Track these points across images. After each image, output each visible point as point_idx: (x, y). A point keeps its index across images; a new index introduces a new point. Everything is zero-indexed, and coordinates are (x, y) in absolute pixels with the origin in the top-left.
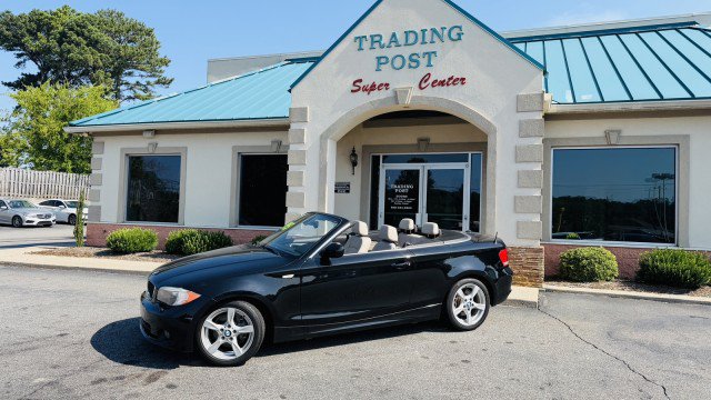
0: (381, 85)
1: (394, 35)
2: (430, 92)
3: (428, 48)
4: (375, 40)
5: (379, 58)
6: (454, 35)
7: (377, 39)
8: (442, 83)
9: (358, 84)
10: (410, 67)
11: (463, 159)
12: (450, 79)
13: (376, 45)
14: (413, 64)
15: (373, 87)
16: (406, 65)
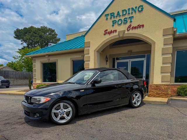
0: (114, 31)
1: (118, 12)
2: (131, 31)
3: (131, 16)
4: (112, 15)
5: (113, 21)
6: (140, 9)
7: (112, 14)
8: (135, 28)
9: (106, 31)
11: (144, 57)
12: (138, 26)
13: (112, 17)
14: (125, 22)
15: (111, 32)
16: (123, 23)
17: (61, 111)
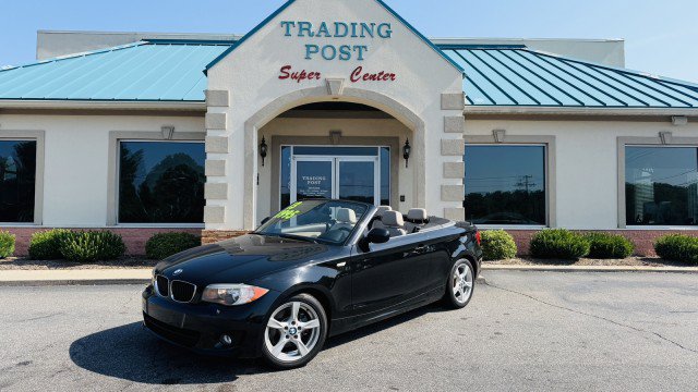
0: (312, 73)
1: (323, 25)
2: (361, 85)
3: (359, 42)
4: (304, 27)
5: (308, 46)
6: (383, 33)
7: (305, 26)
8: (373, 77)
9: (286, 70)
10: (341, 58)
11: (373, 152)
12: (381, 74)
13: (305, 32)
14: (345, 56)
15: (303, 75)
16: (337, 56)
17: (291, 326)
